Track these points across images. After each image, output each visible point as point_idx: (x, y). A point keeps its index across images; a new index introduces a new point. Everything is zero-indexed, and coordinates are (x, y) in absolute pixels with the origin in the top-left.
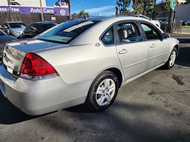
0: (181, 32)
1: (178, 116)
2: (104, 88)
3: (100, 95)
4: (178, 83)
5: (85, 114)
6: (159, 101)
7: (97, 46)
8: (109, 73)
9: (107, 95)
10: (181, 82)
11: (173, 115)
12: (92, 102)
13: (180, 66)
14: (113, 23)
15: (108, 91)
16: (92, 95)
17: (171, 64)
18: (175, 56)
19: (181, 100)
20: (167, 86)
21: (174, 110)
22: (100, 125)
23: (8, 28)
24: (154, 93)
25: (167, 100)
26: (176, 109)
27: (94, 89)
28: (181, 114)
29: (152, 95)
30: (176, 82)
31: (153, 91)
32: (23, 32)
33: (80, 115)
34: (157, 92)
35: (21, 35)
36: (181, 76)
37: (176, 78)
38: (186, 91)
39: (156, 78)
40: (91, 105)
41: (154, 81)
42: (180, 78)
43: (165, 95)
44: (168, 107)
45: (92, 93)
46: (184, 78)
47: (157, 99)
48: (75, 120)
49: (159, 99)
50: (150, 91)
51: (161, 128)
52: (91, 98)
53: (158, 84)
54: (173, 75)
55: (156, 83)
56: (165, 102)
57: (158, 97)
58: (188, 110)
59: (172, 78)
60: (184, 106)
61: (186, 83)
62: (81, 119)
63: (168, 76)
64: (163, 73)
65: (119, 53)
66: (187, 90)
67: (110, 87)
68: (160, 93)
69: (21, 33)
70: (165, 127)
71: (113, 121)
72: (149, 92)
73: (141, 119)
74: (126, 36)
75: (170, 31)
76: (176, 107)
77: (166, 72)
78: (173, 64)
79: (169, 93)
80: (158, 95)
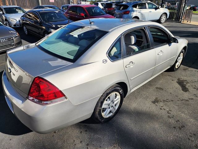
0: (190, 22)
1: (180, 129)
2: (110, 102)
3: (106, 109)
4: (183, 90)
5: (90, 124)
6: (163, 111)
7: (104, 62)
8: (115, 88)
9: (112, 107)
10: (186, 88)
11: (175, 127)
12: (97, 117)
13: (186, 67)
14: (121, 34)
15: (113, 103)
16: (98, 111)
17: (178, 66)
18: (182, 57)
19: (183, 110)
20: (171, 93)
21: (177, 122)
22: (105, 138)
23: (3, 13)
24: (157, 102)
25: (171, 110)
26: (178, 121)
27: (100, 104)
28: (183, 126)
29: (156, 104)
30: (181, 88)
31: (157, 98)
32: (20, 19)
33: (85, 126)
34: (161, 100)
35: (18, 22)
36: (186, 81)
37: (181, 83)
38: (189, 99)
39: (161, 82)
40: (97, 119)
41: (159, 86)
42: (185, 83)
43: (169, 104)
44: (171, 118)
45: (98, 108)
46: (189, 83)
47: (161, 109)
48: (81, 132)
49: (163, 108)
50: (154, 98)
51: (163, 142)
52: (97, 113)
53: (162, 89)
54: (179, 79)
55: (161, 89)
56: (168, 113)
57: (162, 107)
58: (190, 123)
59: (177, 82)
60: (187, 118)
61: (191, 89)
62: (86, 131)
63: (173, 80)
64: (169, 75)
65: (126, 67)
66: (191, 98)
67: (115, 100)
68: (164, 101)
69: (18, 21)
70: (167, 142)
71: (117, 134)
72: (153, 100)
73: (144, 133)
74: (133, 42)
75: (179, 20)
76: (178, 119)
77: (171, 75)
78: (179, 66)
79: (173, 101)
80: (161, 104)
